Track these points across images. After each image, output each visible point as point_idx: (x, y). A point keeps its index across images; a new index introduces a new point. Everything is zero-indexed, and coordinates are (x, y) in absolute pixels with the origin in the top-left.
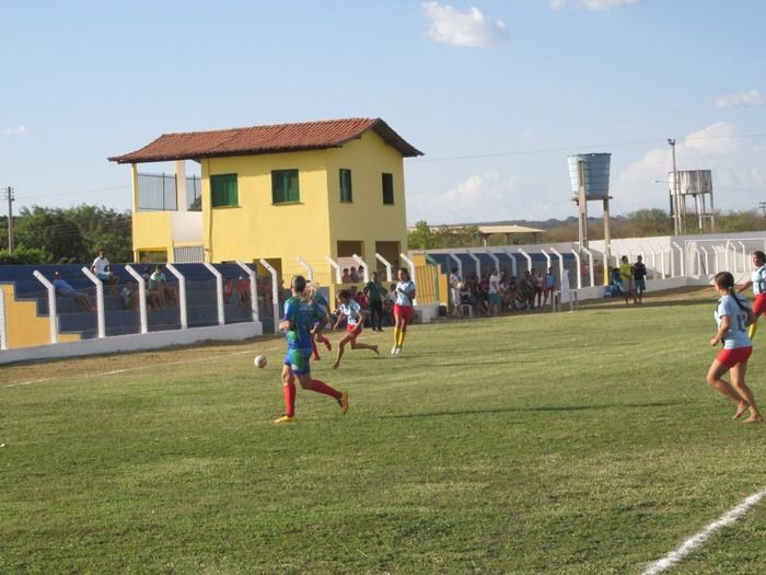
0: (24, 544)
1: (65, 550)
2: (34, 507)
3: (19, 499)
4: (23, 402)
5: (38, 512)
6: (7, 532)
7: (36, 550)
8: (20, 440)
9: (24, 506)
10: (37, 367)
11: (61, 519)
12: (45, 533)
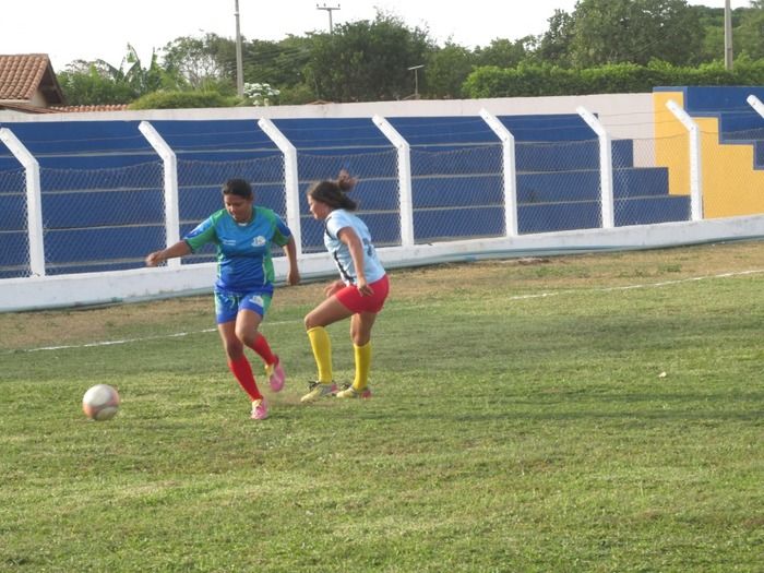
0: (657, 537)
1: (720, 551)
2: (688, 477)
3: (668, 463)
4: (710, 306)
5: (693, 484)
6: (635, 515)
7: (673, 548)
8: (691, 367)
9: (674, 475)
10: (746, 250)
11: (726, 499)
12: (693, 520)
